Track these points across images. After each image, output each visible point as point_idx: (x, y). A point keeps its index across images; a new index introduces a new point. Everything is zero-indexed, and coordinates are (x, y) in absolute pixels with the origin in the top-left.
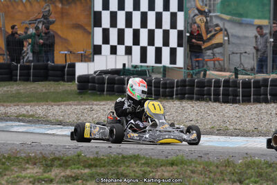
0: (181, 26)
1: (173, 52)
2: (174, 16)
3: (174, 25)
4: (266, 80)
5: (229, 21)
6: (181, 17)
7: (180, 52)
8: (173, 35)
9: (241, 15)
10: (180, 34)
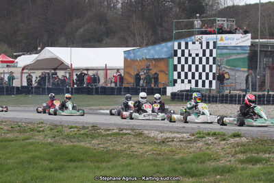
0: (214, 71)
1: (211, 82)
2: (211, 67)
3: (211, 70)
4: (264, 95)
5: (230, 69)
6: (214, 67)
7: (214, 82)
8: (211, 75)
9: (234, 66)
10: (214, 74)
